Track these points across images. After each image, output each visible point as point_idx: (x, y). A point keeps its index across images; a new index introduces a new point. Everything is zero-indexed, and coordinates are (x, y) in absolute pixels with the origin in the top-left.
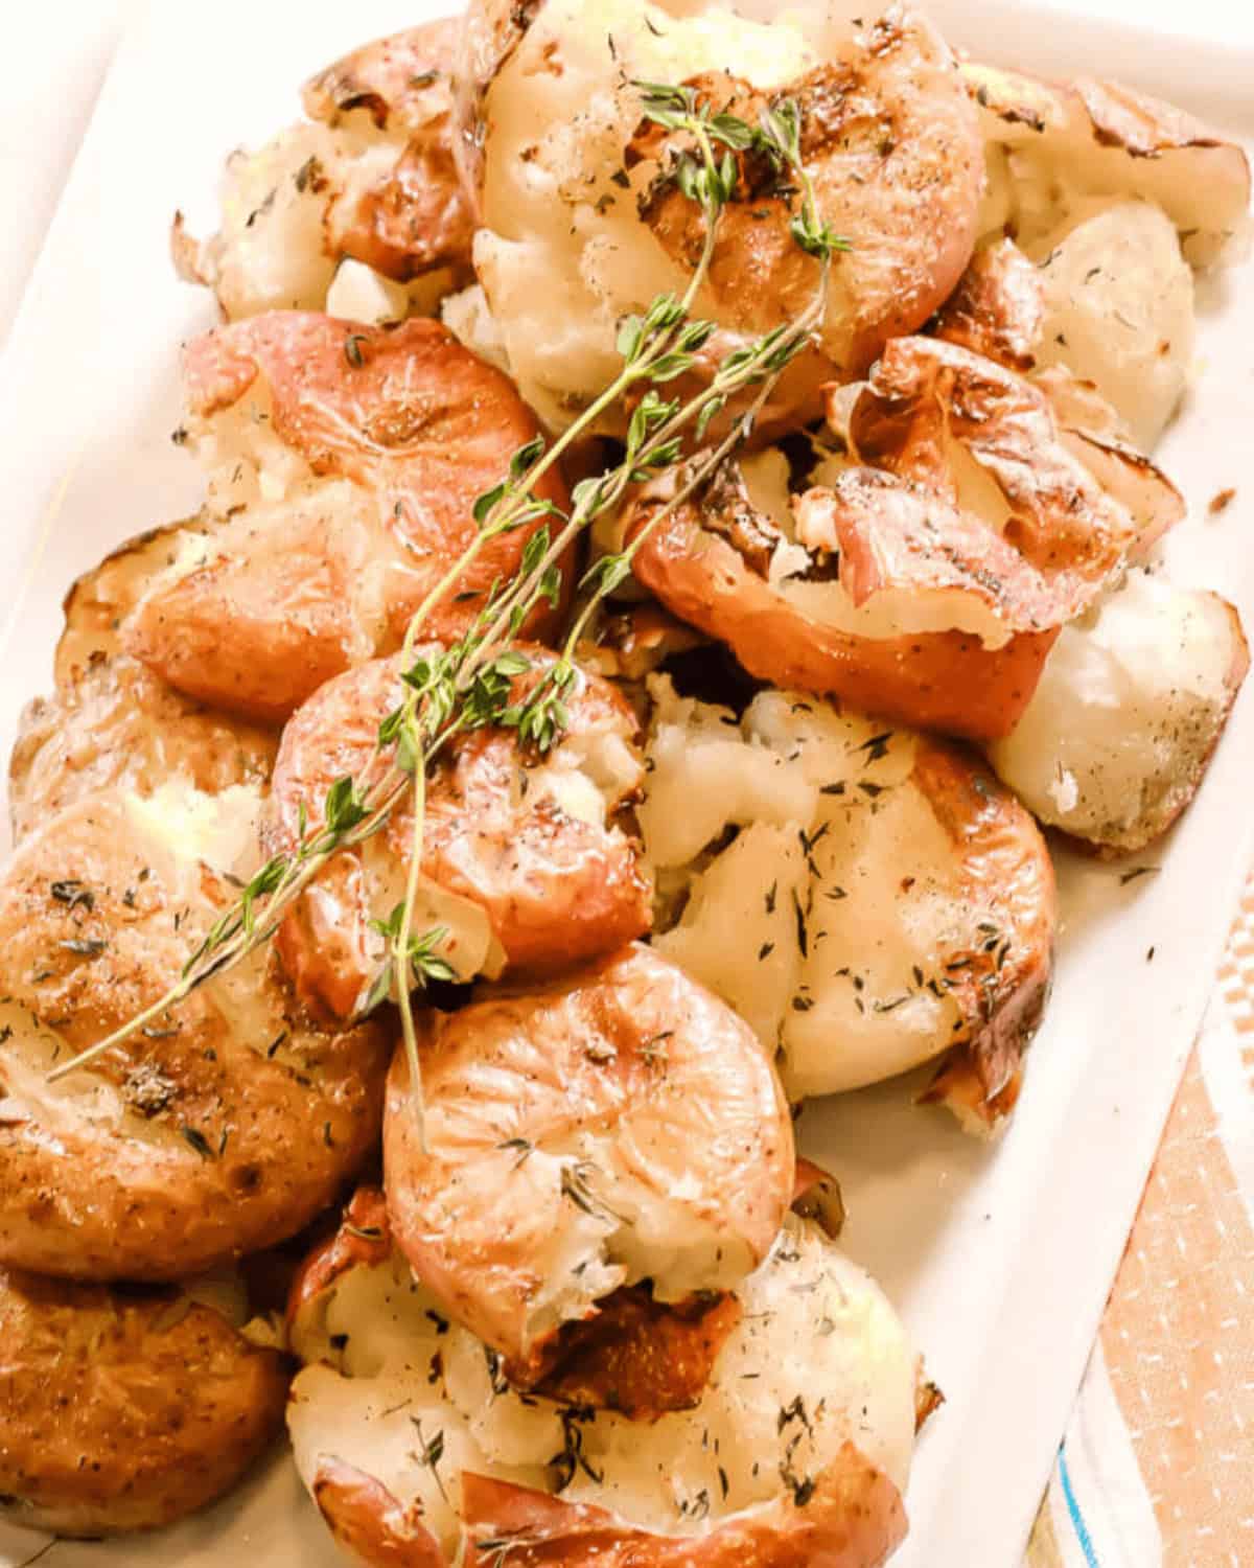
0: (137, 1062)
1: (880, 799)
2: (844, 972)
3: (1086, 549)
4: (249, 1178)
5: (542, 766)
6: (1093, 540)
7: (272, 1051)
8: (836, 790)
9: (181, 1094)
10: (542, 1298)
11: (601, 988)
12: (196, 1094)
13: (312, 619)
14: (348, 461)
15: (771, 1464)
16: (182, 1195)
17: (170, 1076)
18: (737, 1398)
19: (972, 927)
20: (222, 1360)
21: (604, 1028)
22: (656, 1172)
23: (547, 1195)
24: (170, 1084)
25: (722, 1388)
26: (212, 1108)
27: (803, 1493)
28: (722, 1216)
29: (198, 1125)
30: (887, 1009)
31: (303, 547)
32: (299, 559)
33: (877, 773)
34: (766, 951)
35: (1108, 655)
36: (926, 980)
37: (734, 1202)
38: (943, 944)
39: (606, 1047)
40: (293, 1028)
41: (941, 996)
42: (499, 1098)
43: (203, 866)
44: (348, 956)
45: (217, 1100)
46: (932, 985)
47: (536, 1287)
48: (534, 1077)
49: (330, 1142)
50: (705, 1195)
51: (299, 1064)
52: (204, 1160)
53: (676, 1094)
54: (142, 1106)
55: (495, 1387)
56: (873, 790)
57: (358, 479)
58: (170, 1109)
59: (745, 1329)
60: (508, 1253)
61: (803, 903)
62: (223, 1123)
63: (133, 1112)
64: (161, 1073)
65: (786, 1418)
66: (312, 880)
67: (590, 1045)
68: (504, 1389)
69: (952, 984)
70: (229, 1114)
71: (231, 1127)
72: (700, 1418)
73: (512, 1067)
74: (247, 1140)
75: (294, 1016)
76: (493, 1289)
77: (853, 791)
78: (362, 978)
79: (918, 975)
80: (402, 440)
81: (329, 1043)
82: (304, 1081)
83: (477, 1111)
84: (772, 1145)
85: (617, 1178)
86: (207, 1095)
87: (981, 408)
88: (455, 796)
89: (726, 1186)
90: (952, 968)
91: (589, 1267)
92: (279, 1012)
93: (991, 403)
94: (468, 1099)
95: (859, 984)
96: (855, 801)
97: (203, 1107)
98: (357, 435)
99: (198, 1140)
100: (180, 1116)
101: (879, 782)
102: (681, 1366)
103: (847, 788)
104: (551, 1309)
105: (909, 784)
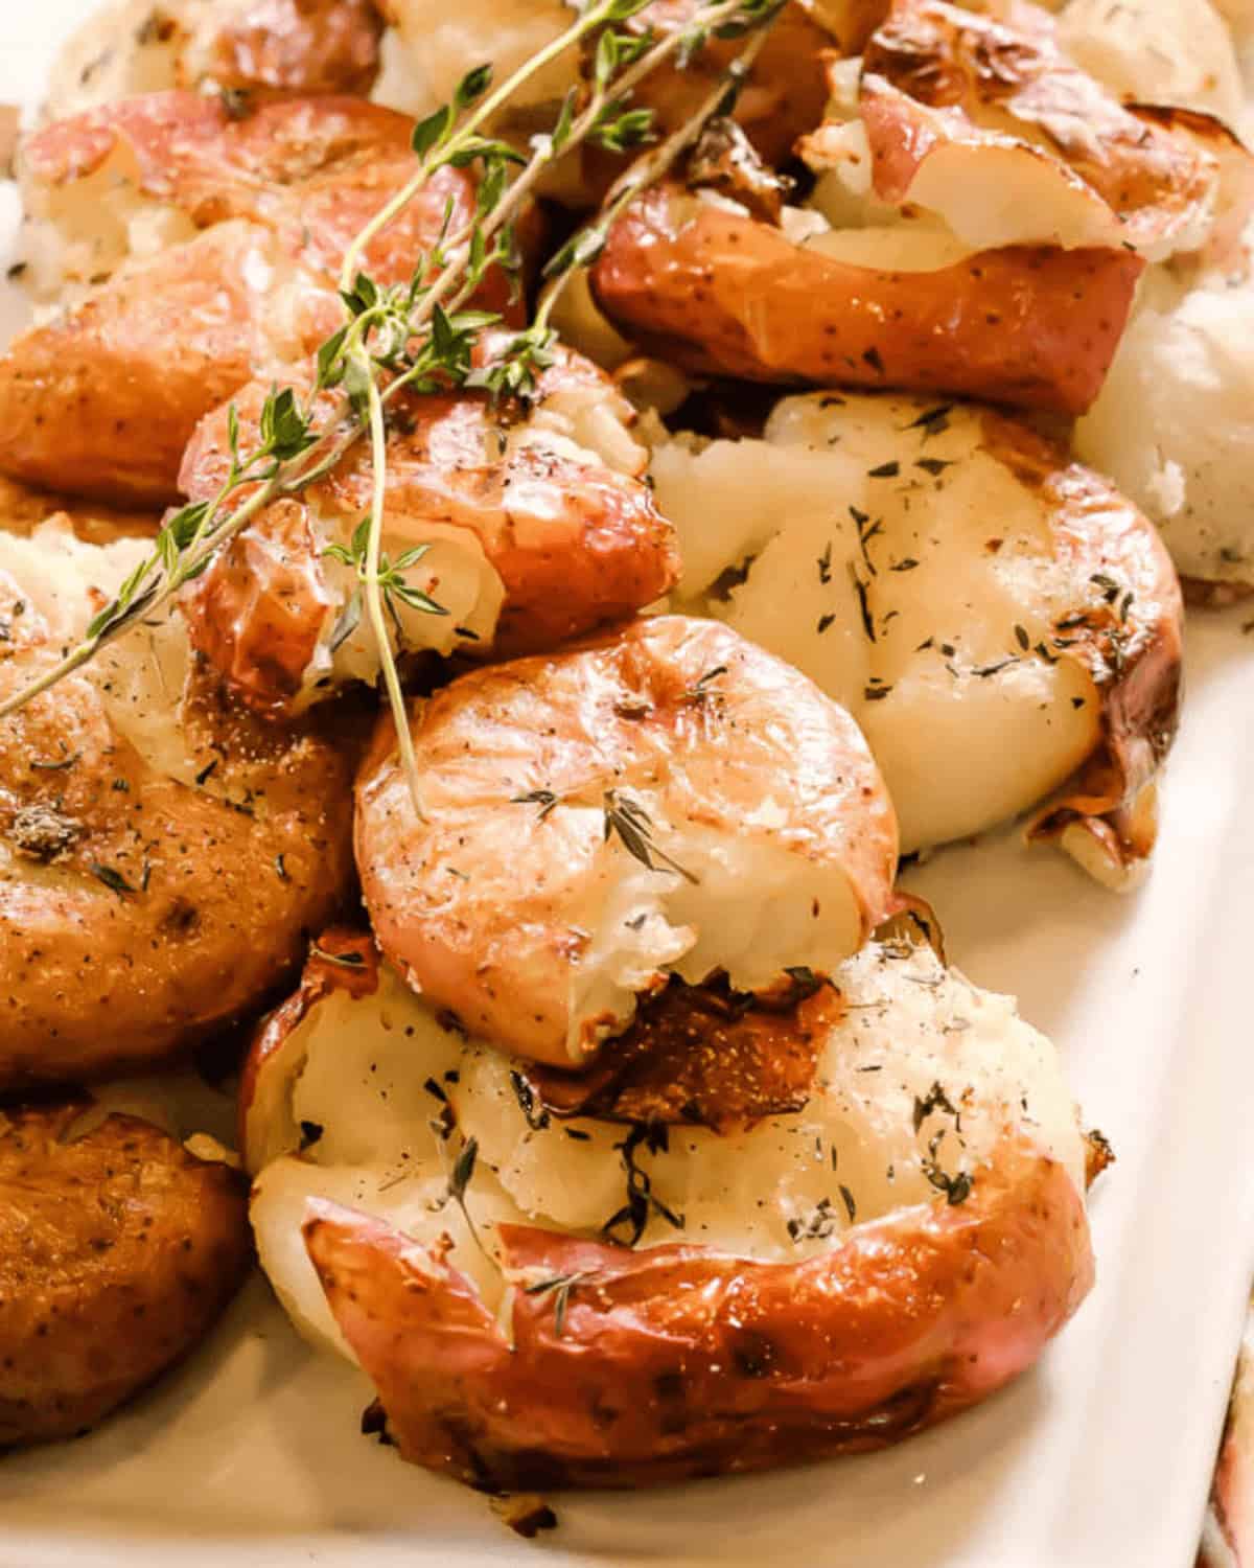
0: (27, 801)
1: (946, 474)
2: (928, 645)
3: (1166, 183)
4: (182, 918)
5: (522, 424)
6: (1173, 173)
7: (201, 779)
8: (890, 470)
9: (85, 833)
10: (592, 960)
11: (624, 645)
12: (105, 830)
13: (210, 344)
14: (238, 202)
15: (912, 1164)
16: (97, 940)
17: (69, 814)
18: (855, 1095)
19: (1082, 579)
20: (156, 1173)
21: (635, 685)
22: (726, 810)
23: (586, 843)
24: (70, 821)
25: (832, 1089)
26: (127, 842)
27: (956, 1190)
28: (814, 847)
29: (111, 862)
30: (987, 673)
31: (191, 277)
32: (188, 287)
33: (935, 449)
34: (825, 622)
35: (1199, 333)
36: (1033, 644)
37: (830, 832)
38: (1049, 599)
39: (642, 699)
40: (225, 755)
41: (1053, 661)
42: (510, 754)
43: (94, 592)
44: (303, 588)
45: (132, 834)
46: (1042, 650)
47: (582, 946)
48: (552, 731)
49: (285, 877)
50: (793, 823)
51: (237, 797)
52: (123, 900)
53: (738, 731)
54: (33, 847)
55: (530, 1121)
56: (934, 466)
57: (253, 218)
58: (72, 848)
59: (855, 1021)
60: (543, 908)
61: (862, 574)
62: (144, 858)
63: (23, 858)
64: (57, 811)
65: (923, 1110)
66: (246, 525)
67: (620, 700)
68: (543, 1123)
69: (1066, 644)
70: (153, 847)
71: (154, 862)
72: (809, 1125)
73: (521, 725)
74: (178, 876)
75: (225, 745)
76: (525, 953)
77: (908, 472)
78: (324, 608)
79: (1022, 637)
80: (305, 178)
81: (275, 768)
82: (245, 811)
83: (483, 768)
84: (868, 784)
85: (673, 827)
86: (118, 830)
87: (1013, 70)
88: (416, 455)
89: (818, 814)
90: (1064, 626)
91: (648, 924)
92: (208, 739)
93: (1024, 65)
94: (467, 758)
95: (948, 651)
96: (914, 483)
97: (114, 844)
98: (247, 176)
99: (113, 880)
100: (86, 855)
101: (940, 456)
102: (777, 1064)
103: (902, 468)
104: (603, 979)
105: (980, 454)
